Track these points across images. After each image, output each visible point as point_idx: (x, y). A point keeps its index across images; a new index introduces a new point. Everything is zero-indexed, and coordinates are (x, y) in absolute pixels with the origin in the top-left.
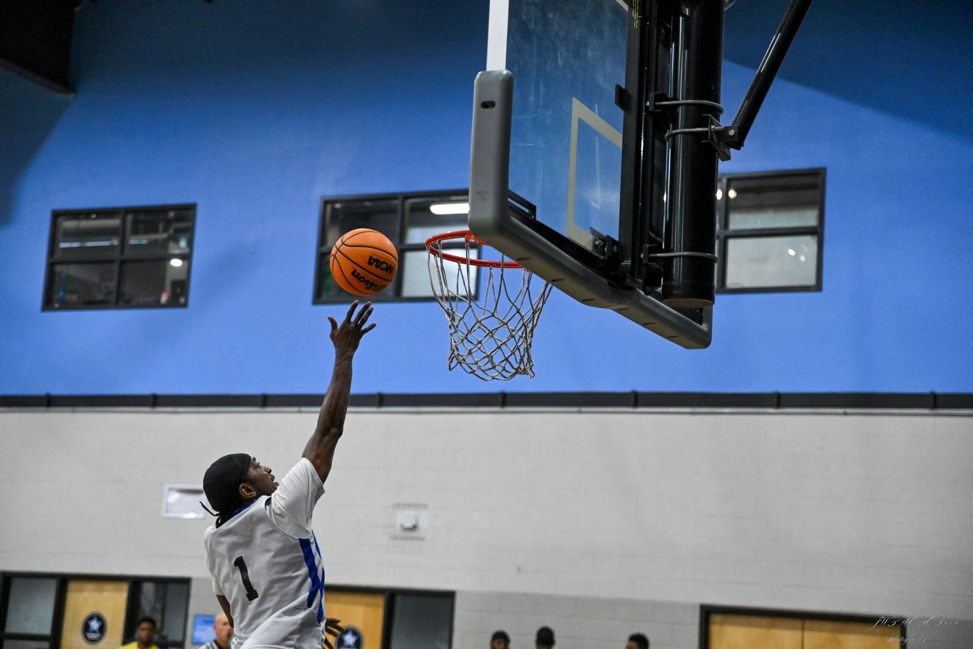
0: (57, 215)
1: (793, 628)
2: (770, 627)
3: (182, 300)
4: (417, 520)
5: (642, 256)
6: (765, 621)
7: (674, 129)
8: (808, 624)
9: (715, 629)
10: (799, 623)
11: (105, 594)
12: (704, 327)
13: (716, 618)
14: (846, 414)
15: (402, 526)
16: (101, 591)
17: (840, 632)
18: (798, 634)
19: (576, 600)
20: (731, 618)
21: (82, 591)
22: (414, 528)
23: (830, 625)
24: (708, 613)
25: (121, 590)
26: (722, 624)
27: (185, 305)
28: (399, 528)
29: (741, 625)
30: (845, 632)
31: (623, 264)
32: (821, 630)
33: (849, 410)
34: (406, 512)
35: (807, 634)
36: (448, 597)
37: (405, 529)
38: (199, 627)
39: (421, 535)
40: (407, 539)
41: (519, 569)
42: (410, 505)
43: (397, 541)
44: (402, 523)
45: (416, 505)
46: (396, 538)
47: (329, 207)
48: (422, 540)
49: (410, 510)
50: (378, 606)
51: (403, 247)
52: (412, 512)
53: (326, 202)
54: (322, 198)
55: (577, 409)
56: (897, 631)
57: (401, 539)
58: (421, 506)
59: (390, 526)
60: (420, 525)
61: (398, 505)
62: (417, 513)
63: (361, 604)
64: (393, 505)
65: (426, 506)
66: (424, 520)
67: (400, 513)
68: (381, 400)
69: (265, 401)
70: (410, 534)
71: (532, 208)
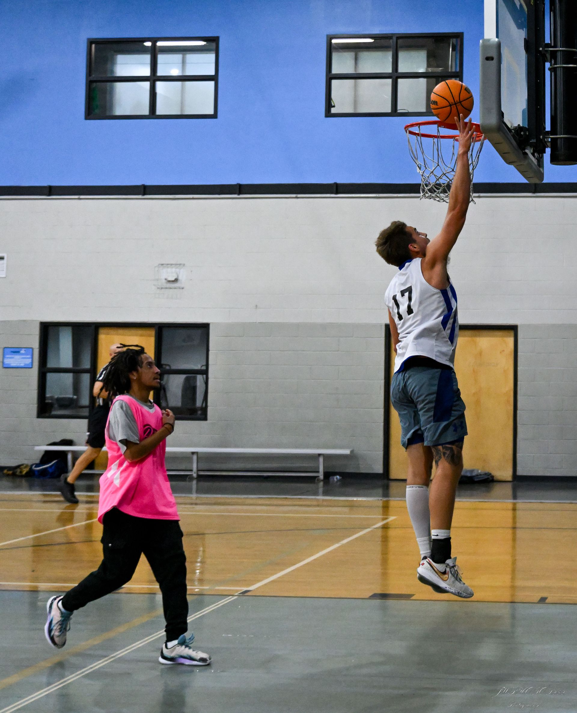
4: (178, 276)
14: (479, 197)
15: (166, 279)
17: (476, 336)
19: (298, 326)
22: (176, 280)
23: (469, 333)
28: (164, 281)
30: (479, 336)
32: (464, 336)
33: (482, 195)
34: (169, 270)
36: (205, 327)
37: (169, 281)
38: (7, 356)
39: (182, 286)
40: (171, 288)
41: (256, 306)
42: (172, 264)
43: (163, 290)
44: (166, 277)
45: (176, 264)
46: (162, 288)
47: (93, 46)
48: (183, 288)
49: (172, 268)
50: (150, 336)
51: (155, 78)
52: (174, 270)
53: (91, 42)
54: (88, 39)
55: (294, 196)
56: (512, 333)
57: (166, 288)
58: (180, 264)
59: (158, 280)
60: (180, 278)
61: (162, 265)
62: (178, 270)
63: (136, 335)
64: (159, 265)
65: (184, 265)
66: (183, 275)
67: (165, 270)
68: (144, 190)
69: (51, 191)
70: (172, 285)
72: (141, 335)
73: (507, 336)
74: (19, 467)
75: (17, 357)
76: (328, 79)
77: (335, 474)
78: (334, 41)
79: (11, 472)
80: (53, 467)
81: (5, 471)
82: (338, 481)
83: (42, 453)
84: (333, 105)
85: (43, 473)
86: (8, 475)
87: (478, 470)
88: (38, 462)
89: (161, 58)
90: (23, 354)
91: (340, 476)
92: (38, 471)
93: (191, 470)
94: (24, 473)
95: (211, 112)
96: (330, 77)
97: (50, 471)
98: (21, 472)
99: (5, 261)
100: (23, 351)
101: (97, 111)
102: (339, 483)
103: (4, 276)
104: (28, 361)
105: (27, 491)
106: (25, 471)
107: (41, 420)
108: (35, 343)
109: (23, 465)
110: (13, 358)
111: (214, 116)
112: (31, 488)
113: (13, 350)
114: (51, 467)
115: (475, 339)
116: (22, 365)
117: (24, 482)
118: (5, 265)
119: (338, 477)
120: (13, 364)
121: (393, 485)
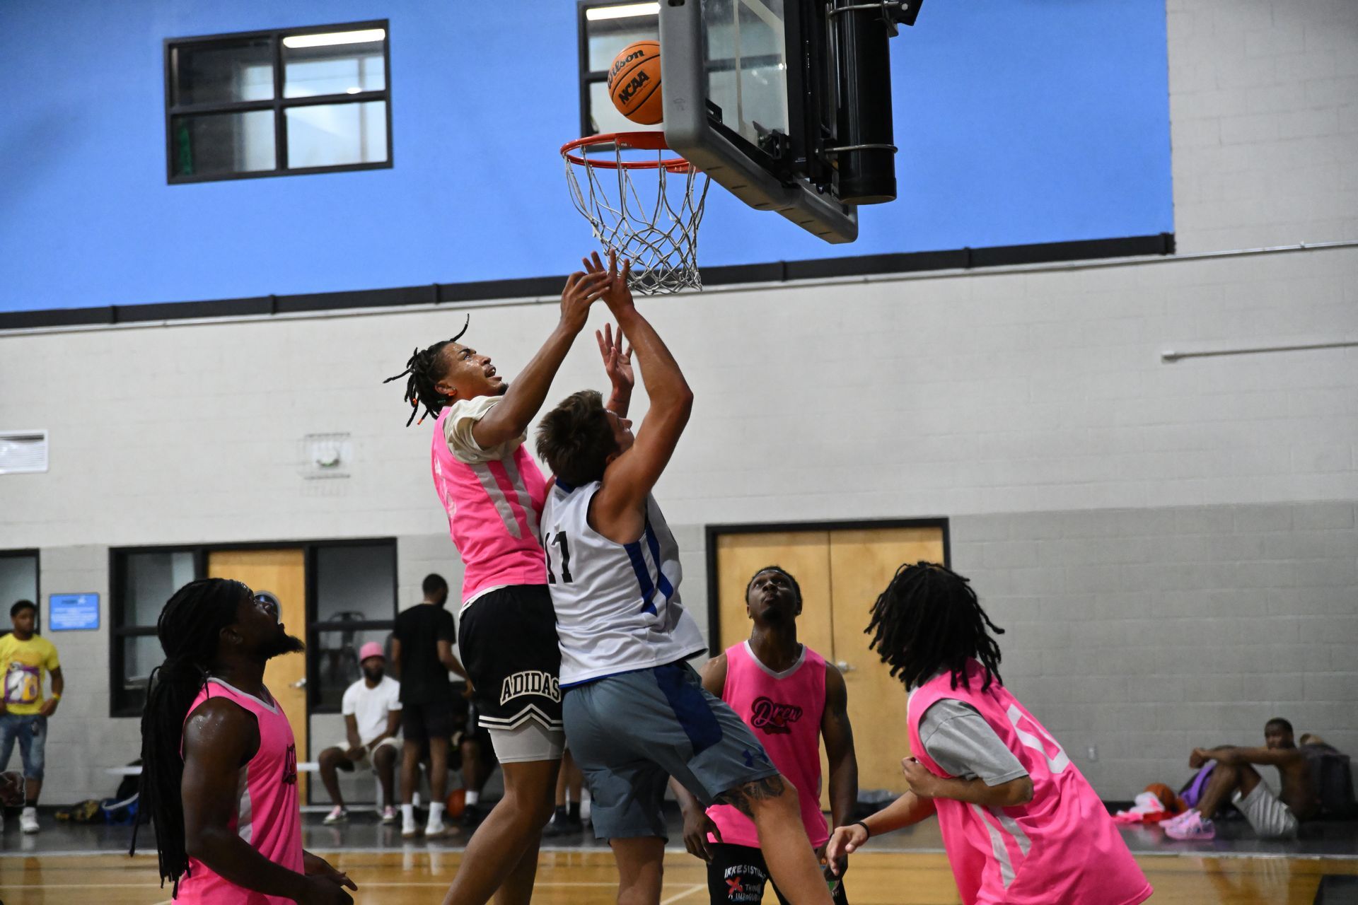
1: (818, 542)
2: (790, 544)
4: (339, 454)
5: (817, 151)
6: (783, 537)
7: (838, 6)
8: (834, 535)
9: (724, 553)
10: (823, 535)
12: (851, 217)
13: (725, 541)
14: (866, 282)
15: (318, 462)
17: (872, 541)
18: (821, 549)
20: (743, 538)
22: (336, 463)
23: (859, 535)
24: (714, 535)
26: (732, 546)
28: (315, 465)
29: (756, 545)
30: (878, 541)
31: (796, 161)
32: (849, 542)
33: (871, 277)
34: (323, 444)
35: (834, 547)
36: (390, 544)
37: (324, 465)
38: (57, 610)
39: (346, 471)
40: (327, 477)
42: (327, 435)
43: (314, 481)
44: (319, 458)
45: (335, 435)
46: (313, 478)
47: (175, 52)
48: (348, 476)
49: (328, 441)
50: (295, 564)
51: (283, 103)
52: (331, 444)
53: (170, 46)
54: (164, 41)
55: (533, 299)
56: (939, 533)
57: (320, 478)
58: (342, 434)
59: (304, 463)
60: (343, 458)
61: (311, 436)
62: (338, 444)
63: (273, 563)
64: (306, 436)
65: (348, 434)
66: (348, 452)
67: (316, 446)
68: (275, 305)
69: (115, 315)
70: (330, 472)
71: (718, 111)
72: (282, 564)
73: (929, 539)
74: (81, 805)
75: (73, 610)
76: (582, 82)
78: (593, 15)
79: (67, 816)
80: (137, 805)
81: (58, 814)
83: (120, 781)
84: (595, 128)
85: (120, 815)
86: (62, 821)
87: (887, 793)
88: (113, 795)
89: (292, 70)
90: (82, 605)
92: (112, 812)
93: (373, 803)
94: (89, 815)
95: (382, 157)
96: (587, 80)
97: (132, 811)
98: (83, 815)
99: (45, 443)
100: (82, 601)
101: (188, 169)
103: (44, 468)
104: (92, 617)
105: (93, 849)
106: (91, 811)
107: (116, 721)
108: (101, 584)
109: (87, 802)
110: (65, 612)
111: (388, 164)
112: (101, 842)
113: (65, 598)
114: (134, 803)
115: (869, 545)
116: (82, 624)
117: (90, 835)
118: (46, 452)
120: (67, 624)
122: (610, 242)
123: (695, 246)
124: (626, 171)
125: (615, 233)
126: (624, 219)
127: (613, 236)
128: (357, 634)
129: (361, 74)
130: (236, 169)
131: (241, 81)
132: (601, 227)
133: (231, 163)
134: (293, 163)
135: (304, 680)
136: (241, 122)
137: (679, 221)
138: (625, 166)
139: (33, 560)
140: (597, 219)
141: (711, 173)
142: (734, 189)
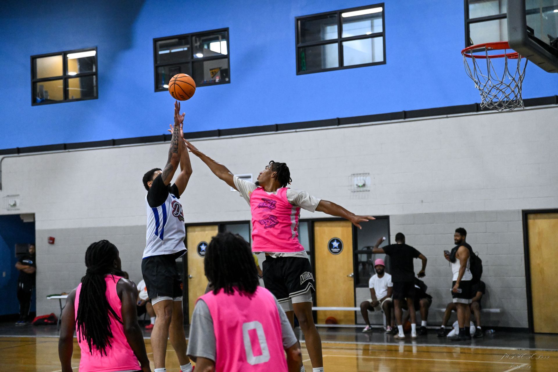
0: (156, 41)
3: (227, 80)
4: (365, 182)
9: (531, 222)
11: (207, 232)
13: (531, 216)
15: (357, 185)
16: (205, 231)
19: (454, 215)
20: (539, 216)
21: (195, 231)
22: (364, 185)
24: (526, 214)
25: (215, 230)
26: (534, 219)
27: (229, 82)
28: (355, 186)
29: (545, 218)
34: (359, 178)
36: (386, 219)
37: (359, 186)
39: (368, 189)
40: (361, 191)
41: (422, 201)
42: (360, 174)
43: (355, 193)
44: (357, 183)
45: (363, 174)
47: (299, 22)
48: (369, 191)
49: (361, 176)
50: (348, 227)
51: (341, 40)
52: (362, 178)
53: (297, 19)
54: (295, 17)
55: (445, 116)
57: (358, 192)
58: (366, 174)
59: (351, 186)
60: (367, 183)
61: (354, 175)
62: (364, 178)
63: (340, 226)
64: (352, 175)
65: (369, 174)
66: (369, 181)
67: (356, 178)
68: (339, 122)
69: (277, 128)
70: (362, 189)
71: (532, 31)
72: (343, 226)
76: (467, 24)
77: (490, 328)
82: (492, 333)
84: (472, 43)
89: (345, 26)
91: (494, 330)
93: (382, 325)
95: (381, 60)
96: (468, 22)
101: (304, 68)
102: (493, 335)
111: (384, 62)
119: (492, 331)
121: (537, 337)
122: (483, 90)
123: (521, 90)
124: (489, 59)
125: (485, 86)
126: (489, 79)
127: (484, 87)
128: (373, 255)
129: (372, 26)
130: (323, 67)
131: (324, 32)
132: (479, 84)
133: (320, 65)
134: (346, 64)
135: (353, 274)
136: (324, 49)
137: (514, 79)
138: (489, 57)
139: (247, 225)
140: (477, 80)
141: (529, 57)
142: (539, 64)
